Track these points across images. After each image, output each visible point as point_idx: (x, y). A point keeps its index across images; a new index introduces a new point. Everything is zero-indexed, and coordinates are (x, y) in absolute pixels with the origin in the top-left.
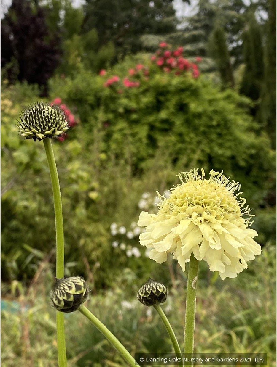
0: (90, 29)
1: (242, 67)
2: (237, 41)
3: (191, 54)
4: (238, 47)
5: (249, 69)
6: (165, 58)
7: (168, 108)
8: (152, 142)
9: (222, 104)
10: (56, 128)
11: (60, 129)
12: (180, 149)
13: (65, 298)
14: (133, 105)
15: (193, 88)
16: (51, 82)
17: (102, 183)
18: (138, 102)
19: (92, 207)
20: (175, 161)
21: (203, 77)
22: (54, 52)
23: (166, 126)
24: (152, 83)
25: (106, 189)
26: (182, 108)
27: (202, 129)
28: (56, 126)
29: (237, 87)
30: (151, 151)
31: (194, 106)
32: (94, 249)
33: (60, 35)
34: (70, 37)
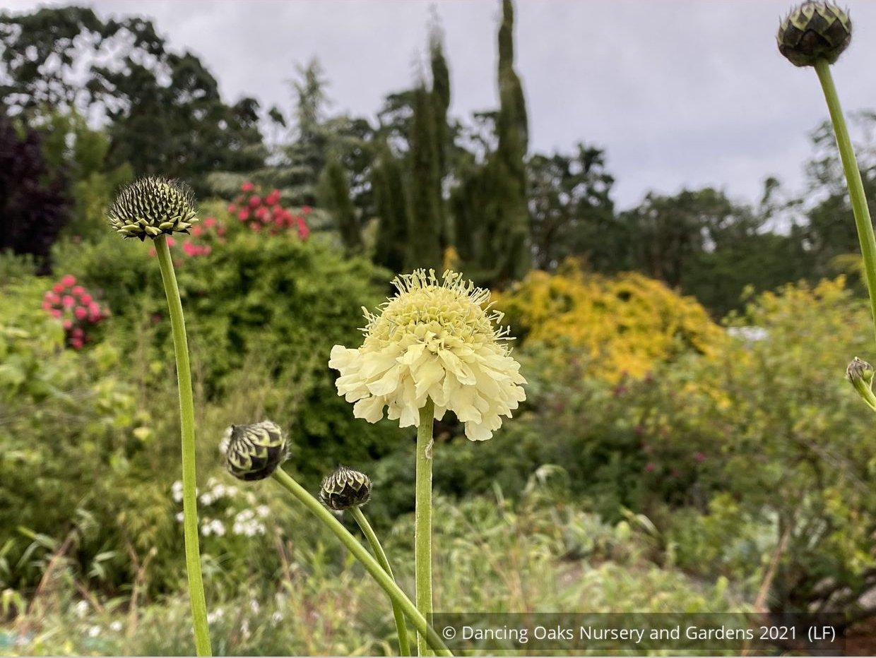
0: (120, 163)
1: (374, 223)
2: (363, 183)
3: (294, 203)
4: (365, 193)
5: (384, 226)
6: (252, 208)
7: (260, 288)
8: (237, 344)
9: (347, 280)
10: (181, 217)
11: (185, 220)
12: (284, 353)
13: (253, 453)
14: (202, 284)
15: (301, 255)
16: (56, 249)
17: (156, 415)
18: (210, 279)
19: (138, 455)
20: (277, 373)
21: (314, 238)
22: (58, 202)
23: (259, 317)
24: (232, 248)
25: (161, 425)
26: (284, 287)
27: (318, 319)
28: (179, 214)
29: (369, 253)
30: (235, 359)
31: (303, 284)
32: (143, 528)
33: (67, 174)
34: (86, 176)
